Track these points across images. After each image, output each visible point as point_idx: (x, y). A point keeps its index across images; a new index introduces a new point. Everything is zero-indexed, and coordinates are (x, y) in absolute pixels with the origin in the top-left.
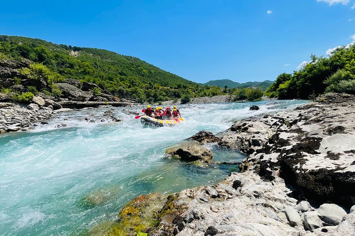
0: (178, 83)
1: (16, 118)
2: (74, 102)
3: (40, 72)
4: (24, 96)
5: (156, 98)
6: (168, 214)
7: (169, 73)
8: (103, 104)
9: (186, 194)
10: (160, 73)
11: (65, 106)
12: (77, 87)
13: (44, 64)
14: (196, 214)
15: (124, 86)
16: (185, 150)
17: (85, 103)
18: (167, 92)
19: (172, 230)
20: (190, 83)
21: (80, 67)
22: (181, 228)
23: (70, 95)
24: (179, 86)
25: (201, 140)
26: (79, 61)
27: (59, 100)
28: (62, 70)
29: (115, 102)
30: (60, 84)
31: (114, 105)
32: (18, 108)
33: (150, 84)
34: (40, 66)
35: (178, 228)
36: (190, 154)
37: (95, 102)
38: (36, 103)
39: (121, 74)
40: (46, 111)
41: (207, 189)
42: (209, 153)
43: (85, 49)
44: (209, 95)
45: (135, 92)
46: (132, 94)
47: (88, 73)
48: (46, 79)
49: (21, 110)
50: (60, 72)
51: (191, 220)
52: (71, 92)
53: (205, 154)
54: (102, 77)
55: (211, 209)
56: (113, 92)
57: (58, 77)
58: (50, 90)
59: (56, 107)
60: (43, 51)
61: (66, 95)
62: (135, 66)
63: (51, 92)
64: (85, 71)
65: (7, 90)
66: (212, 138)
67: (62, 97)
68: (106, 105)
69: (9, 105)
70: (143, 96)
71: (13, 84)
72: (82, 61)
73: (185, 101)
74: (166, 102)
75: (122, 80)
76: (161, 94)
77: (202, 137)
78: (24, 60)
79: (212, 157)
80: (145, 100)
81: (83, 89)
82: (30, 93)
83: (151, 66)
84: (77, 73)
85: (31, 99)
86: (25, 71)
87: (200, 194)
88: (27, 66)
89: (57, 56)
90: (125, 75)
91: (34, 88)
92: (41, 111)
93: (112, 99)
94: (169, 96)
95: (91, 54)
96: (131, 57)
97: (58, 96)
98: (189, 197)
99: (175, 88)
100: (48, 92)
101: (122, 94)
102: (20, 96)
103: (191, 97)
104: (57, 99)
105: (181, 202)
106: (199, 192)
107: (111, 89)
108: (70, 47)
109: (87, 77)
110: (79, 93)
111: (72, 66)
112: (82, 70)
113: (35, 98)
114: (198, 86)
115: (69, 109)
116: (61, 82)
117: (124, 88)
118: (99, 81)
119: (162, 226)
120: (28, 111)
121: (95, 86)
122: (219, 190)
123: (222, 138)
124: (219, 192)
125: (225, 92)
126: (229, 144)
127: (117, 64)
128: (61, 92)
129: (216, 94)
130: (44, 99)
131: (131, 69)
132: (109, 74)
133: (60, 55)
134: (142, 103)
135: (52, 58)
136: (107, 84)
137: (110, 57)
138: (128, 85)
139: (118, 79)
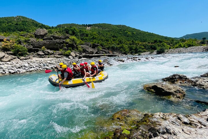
0: (155, 39)
1: (64, 62)
2: (88, 55)
3: (73, 40)
4: (67, 52)
5: (136, 51)
6: (145, 125)
7: (147, 32)
8: (102, 56)
9: (159, 116)
10: (140, 33)
11: (84, 57)
12: (90, 46)
13: (75, 36)
14: (169, 130)
15: (115, 44)
16: (159, 86)
17: (93, 55)
18: (145, 46)
19: (148, 135)
20: (166, 38)
21: (91, 36)
22: (155, 135)
23: (86, 51)
24: (156, 41)
25: (175, 81)
26: (91, 32)
27: (81, 54)
28: (82, 38)
29: (109, 54)
30: (82, 46)
31: (109, 56)
32: (65, 58)
33: (133, 41)
34: (73, 37)
35: (153, 135)
36: (163, 90)
37: (99, 55)
38: (72, 56)
39: (113, 37)
40: (76, 59)
41: (179, 116)
42: (182, 91)
43: (94, 25)
44: (184, 46)
45: (122, 47)
46: (120, 49)
47: (95, 38)
48: (76, 44)
49: (66, 59)
50: (82, 39)
51: (164, 133)
52: (87, 49)
53: (178, 91)
54: (102, 40)
55: (183, 130)
56: (108, 48)
57: (81, 42)
58: (77, 49)
59: (80, 58)
60: (74, 29)
61: (84, 51)
62: (123, 30)
63: (78, 50)
64: (93, 37)
65: (61, 50)
66: (185, 80)
67: (83, 52)
68: (104, 56)
69: (62, 57)
70: (127, 50)
71: (63, 47)
72: (92, 32)
73: (160, 52)
74: (144, 53)
75: (114, 40)
76: (140, 48)
77: (175, 79)
78: (67, 35)
79: (185, 95)
80: (128, 52)
81: (93, 48)
82: (69, 51)
83: (134, 29)
84: (89, 39)
85: (70, 54)
86: (68, 40)
87: (172, 118)
88: (68, 38)
89: (80, 31)
90: (116, 37)
91: (71, 48)
92: (74, 59)
93: (108, 52)
94: (146, 49)
95: (97, 27)
96: (120, 25)
97: (81, 52)
98: (162, 118)
99: (152, 43)
100: (77, 50)
101: (113, 49)
102: (66, 52)
103: (166, 49)
104: (80, 54)
105: (155, 120)
106: (171, 117)
107: (107, 46)
108: (86, 25)
109: (94, 41)
110: (90, 50)
111: (87, 35)
112: (92, 37)
113: (72, 53)
114: (173, 40)
115: (86, 59)
116: (82, 44)
117: (115, 45)
118: (101, 42)
119: (141, 130)
120: (69, 59)
121: (98, 45)
122: (191, 120)
123: (197, 81)
124: (191, 121)
125: (203, 43)
126: (205, 87)
127: (111, 31)
128: (82, 49)
129: (193, 46)
130: (75, 53)
131: (120, 33)
132: (106, 37)
133: (82, 30)
134: (126, 54)
135: (78, 32)
136: (105, 44)
137: (107, 27)
138: (118, 43)
139: (111, 40)
